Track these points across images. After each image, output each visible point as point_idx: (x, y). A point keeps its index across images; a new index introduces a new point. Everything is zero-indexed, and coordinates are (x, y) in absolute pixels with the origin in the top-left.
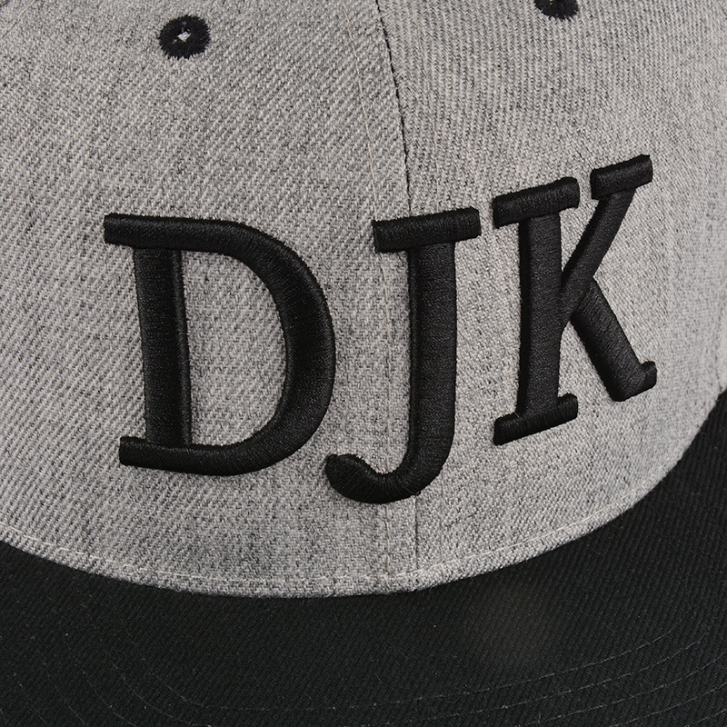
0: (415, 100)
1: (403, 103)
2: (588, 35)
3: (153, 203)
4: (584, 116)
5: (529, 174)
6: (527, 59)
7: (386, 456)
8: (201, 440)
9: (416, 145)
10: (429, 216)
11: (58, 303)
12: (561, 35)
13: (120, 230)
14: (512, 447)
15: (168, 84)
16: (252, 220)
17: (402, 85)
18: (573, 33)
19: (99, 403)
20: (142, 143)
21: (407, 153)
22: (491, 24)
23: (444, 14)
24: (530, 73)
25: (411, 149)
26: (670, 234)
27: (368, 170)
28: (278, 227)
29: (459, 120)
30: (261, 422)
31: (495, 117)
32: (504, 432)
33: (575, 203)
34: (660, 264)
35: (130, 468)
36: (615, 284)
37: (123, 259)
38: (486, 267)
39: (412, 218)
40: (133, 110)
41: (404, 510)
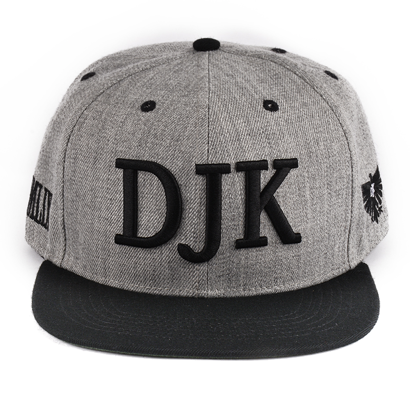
0: (213, 128)
1: (210, 128)
2: (280, 118)
3: (131, 155)
4: (273, 142)
5: (251, 156)
6: (255, 121)
7: (198, 246)
8: (139, 235)
9: (212, 142)
10: (214, 164)
11: (101, 188)
12: (270, 116)
13: (120, 163)
14: (243, 252)
15: (140, 119)
16: (159, 161)
17: (210, 123)
18: (275, 116)
19: (110, 222)
20: (130, 136)
21: (209, 143)
22: (245, 110)
23: (230, 105)
24: (256, 126)
25: (210, 142)
26: (308, 188)
27: (196, 148)
28: (167, 165)
29: (228, 136)
30: (158, 230)
31: (240, 137)
32: (240, 245)
33: (267, 169)
34: (303, 198)
35: (118, 245)
36: (283, 201)
37: (120, 173)
38: (233, 184)
39: (209, 164)
40: (129, 127)
41: (203, 267)
